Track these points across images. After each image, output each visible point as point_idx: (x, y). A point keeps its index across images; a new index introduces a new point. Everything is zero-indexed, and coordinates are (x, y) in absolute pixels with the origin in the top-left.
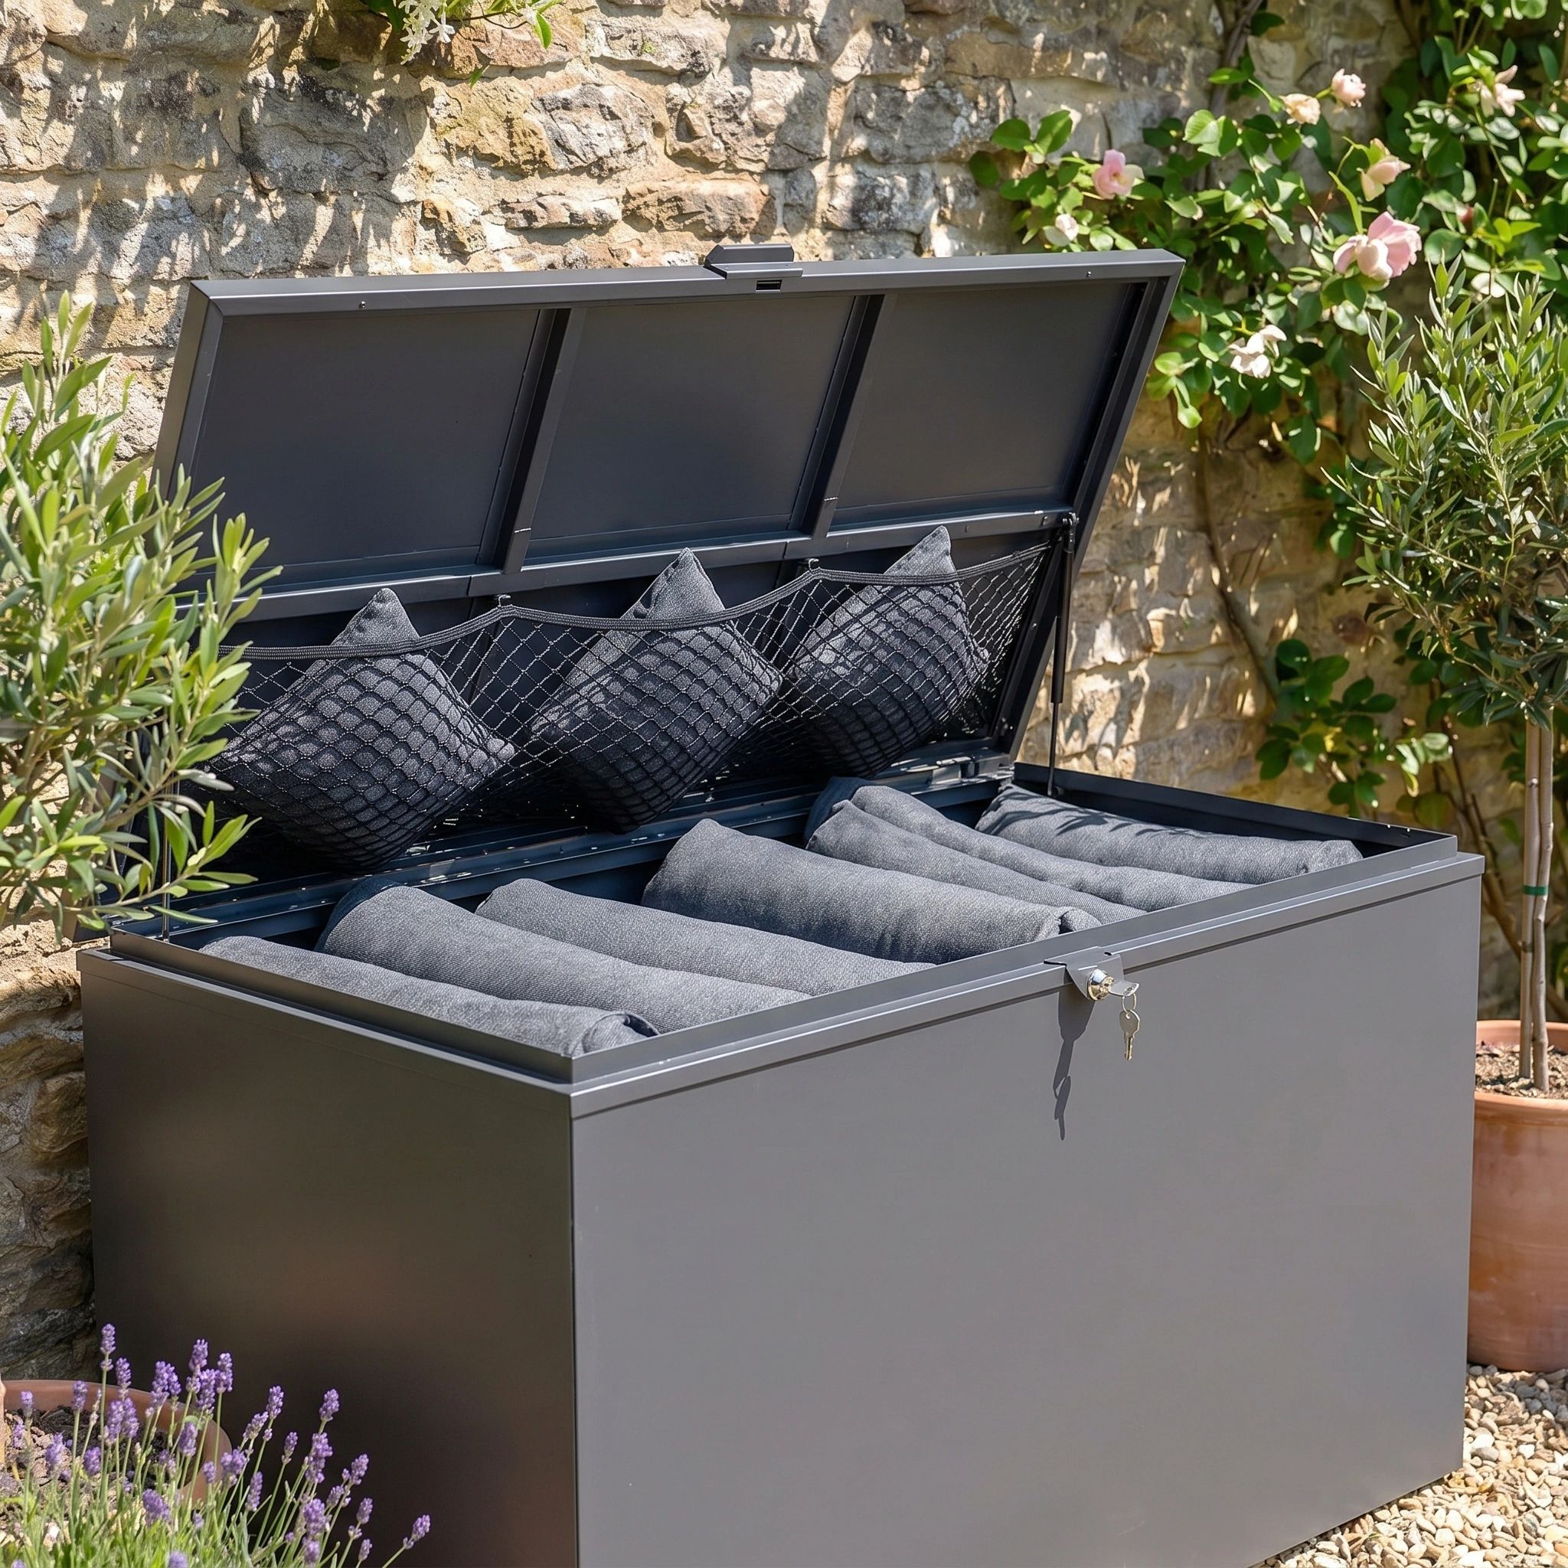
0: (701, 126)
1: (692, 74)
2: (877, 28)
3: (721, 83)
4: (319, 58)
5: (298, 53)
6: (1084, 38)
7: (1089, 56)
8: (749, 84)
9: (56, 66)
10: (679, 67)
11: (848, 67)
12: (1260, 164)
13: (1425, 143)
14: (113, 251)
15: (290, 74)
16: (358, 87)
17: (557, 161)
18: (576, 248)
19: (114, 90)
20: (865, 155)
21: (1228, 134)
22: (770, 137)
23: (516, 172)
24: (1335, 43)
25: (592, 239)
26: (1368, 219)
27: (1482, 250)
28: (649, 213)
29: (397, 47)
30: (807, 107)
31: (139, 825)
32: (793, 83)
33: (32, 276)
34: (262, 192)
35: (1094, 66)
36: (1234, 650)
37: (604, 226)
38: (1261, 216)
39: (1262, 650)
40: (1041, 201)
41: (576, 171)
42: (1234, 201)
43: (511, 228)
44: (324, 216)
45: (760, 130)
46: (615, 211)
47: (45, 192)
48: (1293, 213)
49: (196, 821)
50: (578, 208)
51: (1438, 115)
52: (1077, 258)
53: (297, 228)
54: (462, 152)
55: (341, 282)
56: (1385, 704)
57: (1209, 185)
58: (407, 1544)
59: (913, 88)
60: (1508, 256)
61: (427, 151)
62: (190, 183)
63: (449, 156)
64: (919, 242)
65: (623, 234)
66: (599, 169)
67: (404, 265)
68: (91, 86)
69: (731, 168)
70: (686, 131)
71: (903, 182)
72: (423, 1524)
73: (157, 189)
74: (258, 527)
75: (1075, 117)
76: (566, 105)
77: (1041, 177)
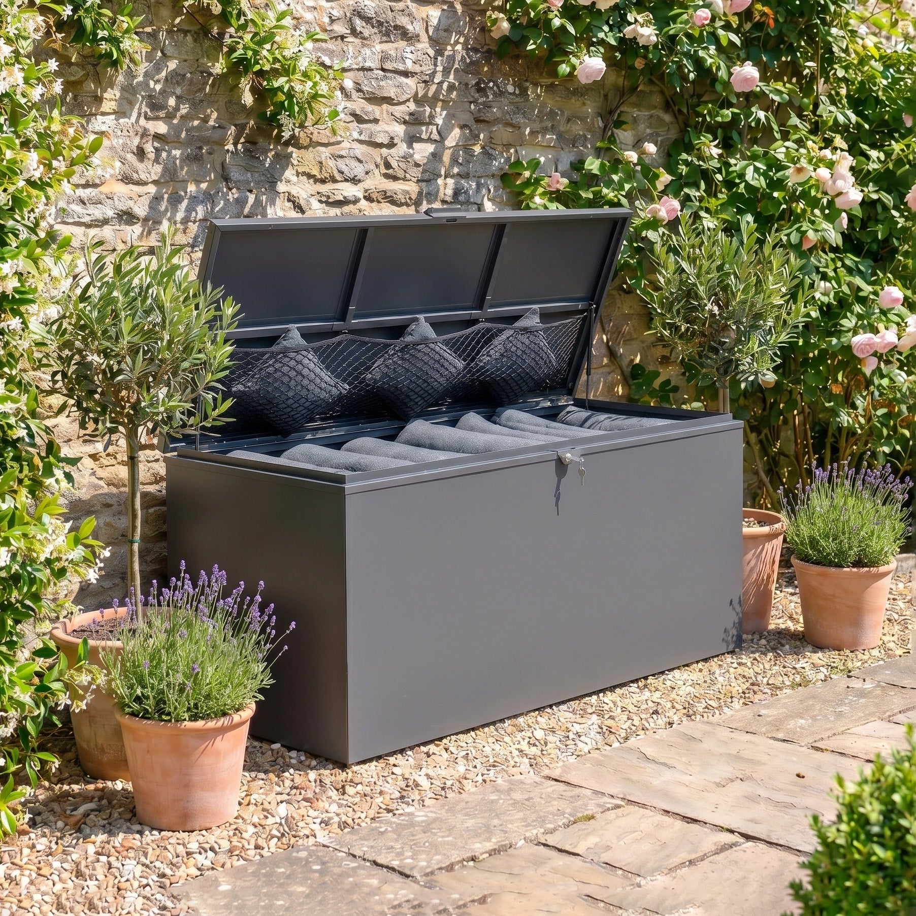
0: (394, 164)
1: (391, 145)
2: (462, 127)
3: (402, 148)
4: (251, 141)
5: (242, 140)
6: (545, 131)
7: (548, 136)
8: (413, 149)
9: (156, 144)
10: (386, 142)
11: (451, 141)
12: (615, 178)
13: (683, 169)
14: (175, 210)
15: (240, 146)
16: (266, 152)
17: (338, 177)
18: (347, 209)
19: (177, 153)
20: (458, 174)
21: (602, 166)
22: (421, 169)
23: (323, 181)
24: (648, 131)
25: (351, 206)
26: (660, 198)
27: (707, 210)
28: (374, 196)
29: (279, 136)
30: (436, 156)
31: (194, 401)
32: (430, 148)
33: (146, 220)
34: (230, 189)
35: (551, 140)
36: (612, 368)
37: (356, 201)
38: (616, 196)
39: (625, 368)
40: (527, 192)
41: (346, 180)
42: (605, 191)
43: (320, 201)
44: (251, 198)
45: (417, 165)
46: (360, 195)
47: (152, 189)
48: (629, 196)
49: (215, 399)
50: (346, 194)
51: (690, 159)
52: (542, 213)
53: (241, 202)
54: (304, 174)
55: (257, 221)
56: (676, 389)
57: (597, 185)
58: (288, 632)
59: (477, 149)
60: (717, 212)
61: (289, 173)
62: (204, 186)
63: (298, 176)
64: (480, 207)
65: (363, 203)
66: (355, 181)
67: (280, 214)
68: (169, 153)
69: (405, 179)
70: (388, 165)
71: (474, 185)
72: (293, 625)
73: (192, 188)
74: (237, 300)
75: (542, 159)
76: (342, 157)
77: (528, 183)
